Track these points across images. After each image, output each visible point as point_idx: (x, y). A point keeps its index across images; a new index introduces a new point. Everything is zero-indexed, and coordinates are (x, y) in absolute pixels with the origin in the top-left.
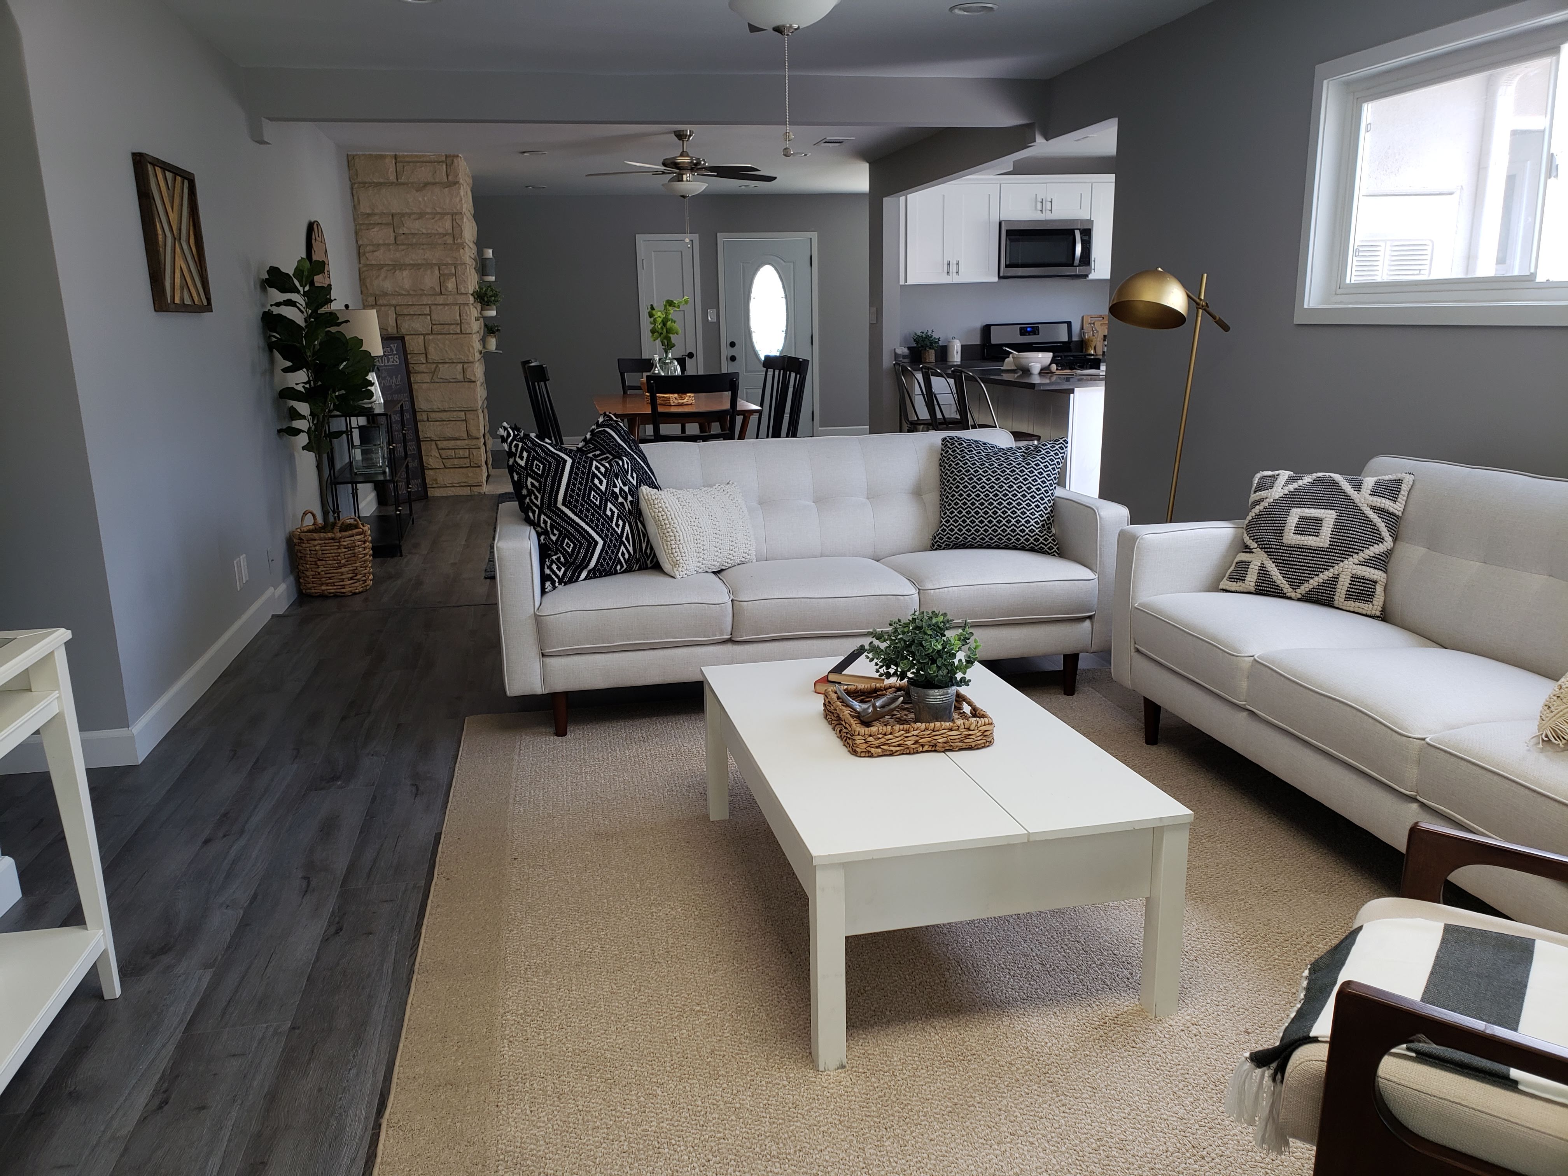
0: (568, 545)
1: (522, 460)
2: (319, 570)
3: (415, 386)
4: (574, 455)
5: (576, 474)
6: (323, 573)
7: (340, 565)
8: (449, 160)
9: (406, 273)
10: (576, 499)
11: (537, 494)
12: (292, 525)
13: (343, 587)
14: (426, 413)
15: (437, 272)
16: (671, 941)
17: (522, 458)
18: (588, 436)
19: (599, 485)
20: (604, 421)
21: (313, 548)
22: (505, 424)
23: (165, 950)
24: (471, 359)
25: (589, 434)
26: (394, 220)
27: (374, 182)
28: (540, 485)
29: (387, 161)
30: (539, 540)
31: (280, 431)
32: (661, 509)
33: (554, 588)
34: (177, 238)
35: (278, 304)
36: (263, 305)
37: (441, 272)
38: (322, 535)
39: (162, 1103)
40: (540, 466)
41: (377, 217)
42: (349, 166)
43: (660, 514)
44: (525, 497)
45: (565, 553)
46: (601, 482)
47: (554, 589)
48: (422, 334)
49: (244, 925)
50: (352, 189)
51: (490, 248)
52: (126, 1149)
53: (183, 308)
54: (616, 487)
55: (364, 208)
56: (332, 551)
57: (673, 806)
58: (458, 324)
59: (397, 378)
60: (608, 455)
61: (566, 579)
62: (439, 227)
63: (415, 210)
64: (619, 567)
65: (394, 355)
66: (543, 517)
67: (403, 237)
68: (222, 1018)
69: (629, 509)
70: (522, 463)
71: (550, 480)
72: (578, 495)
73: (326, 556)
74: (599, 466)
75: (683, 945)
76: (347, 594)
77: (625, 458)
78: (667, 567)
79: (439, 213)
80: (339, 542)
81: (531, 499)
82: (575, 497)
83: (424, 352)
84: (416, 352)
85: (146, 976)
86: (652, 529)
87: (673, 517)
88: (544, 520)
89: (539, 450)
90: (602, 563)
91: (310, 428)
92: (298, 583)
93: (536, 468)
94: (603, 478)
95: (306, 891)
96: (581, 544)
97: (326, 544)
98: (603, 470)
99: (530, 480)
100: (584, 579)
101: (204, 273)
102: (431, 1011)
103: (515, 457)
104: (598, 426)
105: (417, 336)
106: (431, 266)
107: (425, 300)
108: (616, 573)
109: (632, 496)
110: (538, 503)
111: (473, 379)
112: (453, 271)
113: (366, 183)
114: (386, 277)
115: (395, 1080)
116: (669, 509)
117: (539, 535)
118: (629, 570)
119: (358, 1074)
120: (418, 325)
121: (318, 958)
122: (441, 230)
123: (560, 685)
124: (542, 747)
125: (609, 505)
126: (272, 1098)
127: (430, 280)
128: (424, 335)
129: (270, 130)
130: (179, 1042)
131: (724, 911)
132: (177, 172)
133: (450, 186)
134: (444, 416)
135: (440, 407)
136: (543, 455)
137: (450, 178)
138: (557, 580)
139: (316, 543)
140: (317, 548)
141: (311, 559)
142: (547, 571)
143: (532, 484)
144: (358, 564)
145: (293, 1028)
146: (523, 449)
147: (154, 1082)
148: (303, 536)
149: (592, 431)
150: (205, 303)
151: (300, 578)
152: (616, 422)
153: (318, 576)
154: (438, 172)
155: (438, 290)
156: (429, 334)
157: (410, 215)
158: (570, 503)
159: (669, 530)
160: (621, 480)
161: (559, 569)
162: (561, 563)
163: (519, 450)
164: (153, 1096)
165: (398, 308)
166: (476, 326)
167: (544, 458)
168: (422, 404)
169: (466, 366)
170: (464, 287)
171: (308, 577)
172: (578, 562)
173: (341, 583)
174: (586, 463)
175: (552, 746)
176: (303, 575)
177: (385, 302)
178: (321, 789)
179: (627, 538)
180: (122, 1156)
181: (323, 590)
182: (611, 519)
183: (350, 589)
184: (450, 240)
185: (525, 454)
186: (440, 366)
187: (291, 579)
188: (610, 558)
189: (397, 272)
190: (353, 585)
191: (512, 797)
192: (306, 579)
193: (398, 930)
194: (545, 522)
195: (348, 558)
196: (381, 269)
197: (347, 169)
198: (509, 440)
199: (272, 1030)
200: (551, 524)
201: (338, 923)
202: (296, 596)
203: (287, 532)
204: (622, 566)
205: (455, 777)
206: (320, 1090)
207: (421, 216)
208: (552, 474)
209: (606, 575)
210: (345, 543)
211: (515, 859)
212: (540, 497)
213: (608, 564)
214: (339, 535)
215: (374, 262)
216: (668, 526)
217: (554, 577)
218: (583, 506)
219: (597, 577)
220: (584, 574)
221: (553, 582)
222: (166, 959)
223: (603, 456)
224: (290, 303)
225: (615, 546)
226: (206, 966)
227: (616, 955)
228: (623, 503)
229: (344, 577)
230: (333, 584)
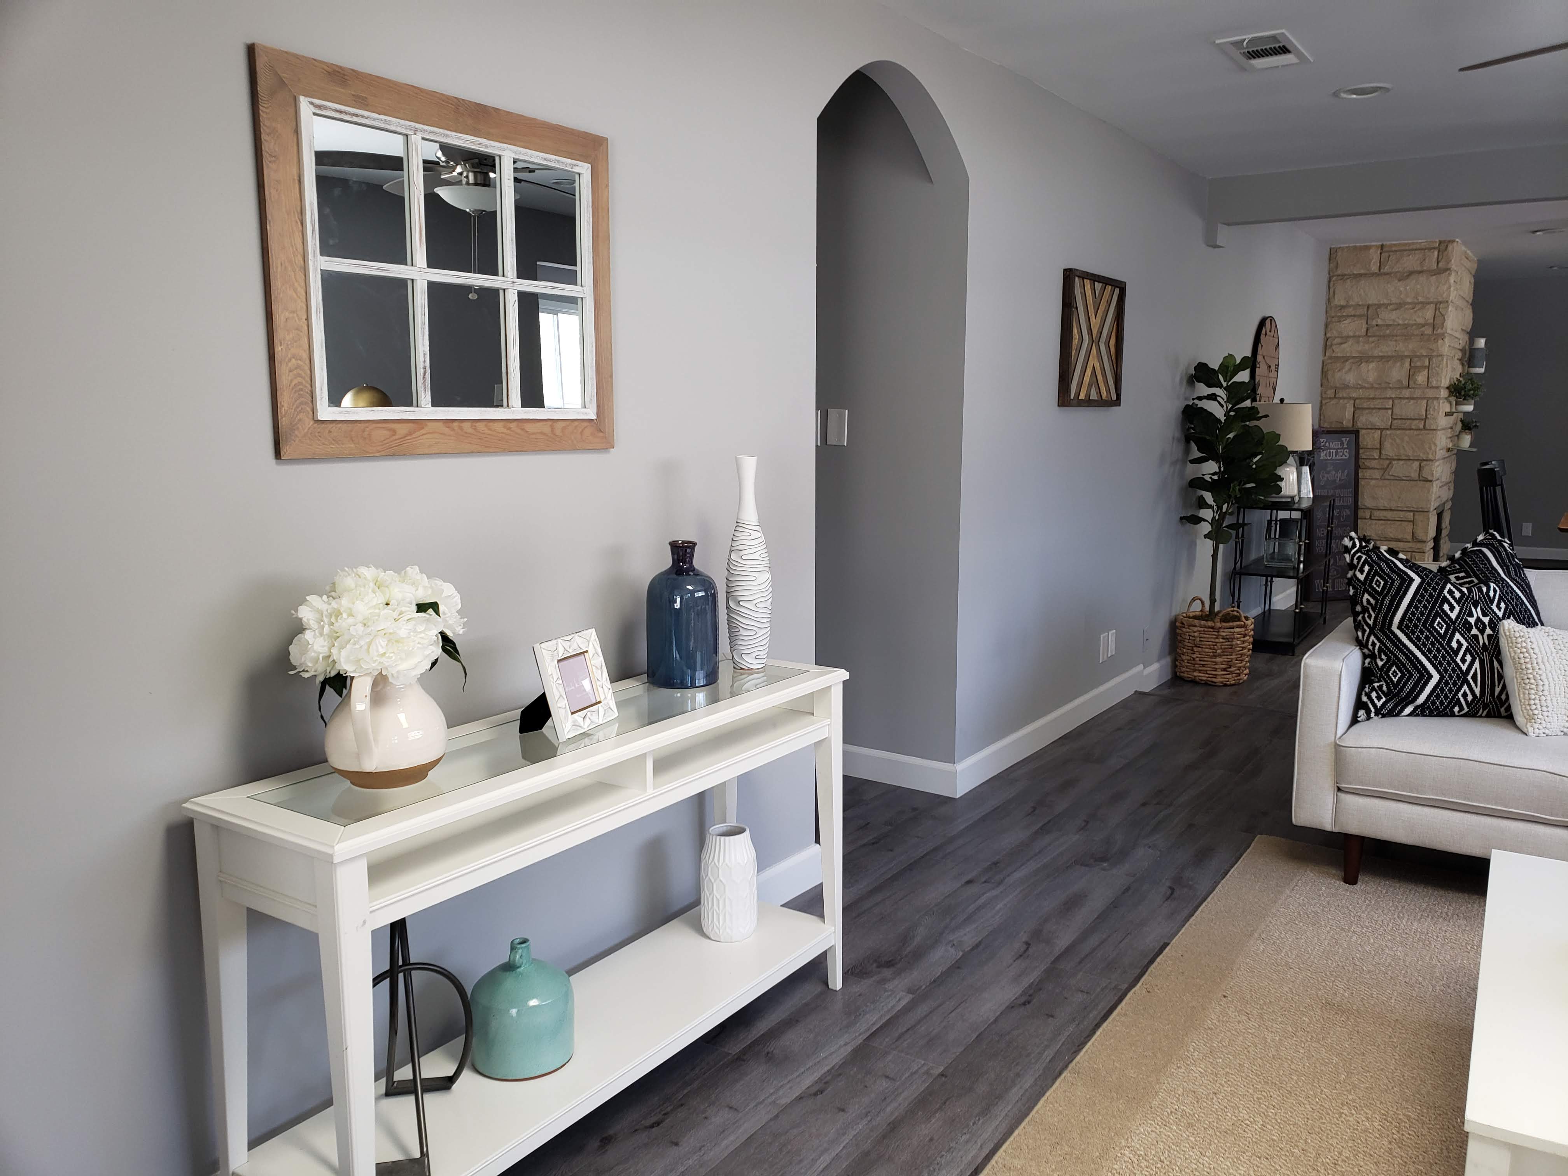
0: (1395, 673)
1: (1362, 573)
2: (1194, 656)
3: (1362, 482)
4: (1426, 574)
5: (1422, 596)
6: (1198, 659)
7: (1215, 654)
8: (1443, 247)
9: (1372, 366)
10: (1415, 624)
11: (1371, 612)
12: (1178, 609)
13: (1215, 676)
14: (1369, 511)
15: (1407, 365)
16: (1346, 1153)
17: (1362, 572)
18: (1458, 555)
19: (1449, 612)
20: (1484, 539)
21: (1192, 634)
22: (1353, 534)
23: (890, 964)
24: (1431, 457)
25: (1459, 552)
26: (1370, 311)
27: (1354, 274)
28: (1376, 603)
29: (1371, 251)
30: (1364, 663)
31: (1181, 518)
32: (1524, 650)
33: (1369, 718)
34: (1094, 341)
35: (1200, 398)
36: (1186, 399)
37: (1412, 365)
38: (1203, 622)
39: (818, 1091)
40: (1380, 583)
41: (1351, 309)
42: (1330, 260)
43: (1522, 655)
44: (1358, 614)
45: (1389, 682)
46: (1452, 609)
47: (1368, 720)
48: (1379, 429)
49: (957, 966)
50: (1329, 282)
51: (1483, 337)
52: (777, 1116)
53: (1088, 403)
54: (1472, 616)
55: (1339, 300)
56: (1209, 640)
57: (1438, 1005)
58: (1422, 419)
59: (1343, 472)
60: (1474, 579)
61: (1384, 711)
62: (1419, 317)
63: (1394, 300)
64: (1456, 709)
65: (1345, 448)
66: (1372, 638)
67: (1376, 328)
68: (896, 1041)
69: (1484, 643)
70: (1362, 577)
71: (1388, 600)
72: (1419, 620)
73: (1203, 643)
74: (1454, 590)
75: (1358, 1165)
76: (1218, 684)
77: (1492, 585)
78: (1520, 719)
79: (1422, 303)
80: (1218, 632)
81: (1363, 618)
82: (1415, 621)
83: (1378, 446)
84: (1369, 447)
85: (866, 981)
86: (1509, 672)
87: (1540, 661)
88: (1373, 642)
89: (1383, 565)
90: (1433, 700)
91: (1214, 517)
92: (1174, 666)
93: (1376, 584)
94: (1455, 604)
95: (1021, 956)
96: (1411, 675)
97: (1205, 632)
98: (1457, 595)
99: (1366, 596)
100: (1409, 715)
101: (1119, 371)
102: (1060, 1113)
103: (1355, 571)
104: (1475, 544)
105: (1373, 431)
106: (1402, 358)
107: (1390, 394)
108: (1453, 715)
109: (1493, 629)
110: (1371, 622)
111: (1430, 478)
112: (1427, 364)
113: (1346, 275)
114: (1350, 370)
115: (993, 1162)
116: (1537, 651)
117: (1365, 656)
118: (1472, 714)
119: (967, 1142)
120: (1377, 419)
121: (996, 1021)
122: (1420, 321)
123: (1353, 827)
124: (1321, 890)
125: (1457, 636)
126: (894, 1127)
127: (1398, 373)
128: (1382, 430)
129: (1224, 234)
130: (857, 1047)
131: (1432, 1148)
132: (1106, 281)
133: (1438, 274)
134: (1389, 515)
135: (1386, 505)
136: (1387, 570)
137: (1440, 265)
138: (1373, 710)
139: (1196, 629)
140: (1196, 634)
141: (1190, 645)
142: (1365, 699)
143: (1368, 601)
144: (1234, 657)
145: (942, 1075)
146: (1366, 562)
147: (823, 1072)
148: (1185, 621)
149: (1464, 551)
150: (1114, 397)
151: (1177, 660)
152: (1499, 541)
153: (1193, 662)
154: (1427, 260)
155: (1405, 383)
156: (1387, 429)
157: (1386, 306)
158: (1407, 627)
159: (1531, 676)
160: (1481, 609)
161: (1379, 698)
162: (1383, 692)
163: (1361, 563)
164: (816, 1082)
165: (1357, 401)
166: (1443, 422)
167: (1388, 575)
168: (1366, 500)
169: (1424, 463)
170: (1437, 380)
171: (1183, 661)
172: (1403, 694)
173: (1214, 673)
174: (1438, 584)
175: (1333, 891)
176: (1180, 658)
177: (1345, 395)
178: (1086, 866)
179: (1474, 677)
180: (771, 1120)
181: (1195, 676)
182: (1456, 652)
183: (1221, 680)
184: (1428, 331)
185: (1366, 568)
186: (1394, 462)
187: (1168, 660)
188: (1446, 697)
189: (1363, 364)
190: (1225, 676)
191: (1259, 931)
192: (1182, 662)
193: (1077, 1022)
194: (1374, 644)
195: (1225, 649)
196: (1347, 361)
197: (1328, 261)
198: (1353, 551)
199: (925, 1068)
200: (1380, 647)
201: (1030, 995)
202: (1170, 677)
203: (1173, 614)
204: (1461, 709)
205: (1214, 892)
206: (931, 1140)
207: (1399, 306)
208: (1393, 592)
209: (1438, 715)
210: (1224, 634)
211: (1225, 996)
212: (1373, 616)
213: (1442, 703)
214: (1218, 625)
215: (1339, 355)
216: (1530, 671)
217: (1371, 706)
218: (1422, 632)
219: (1426, 716)
220: (1409, 710)
221: (1368, 712)
222: (887, 973)
223: (1467, 580)
224: (1213, 397)
225: (1455, 684)
226: (910, 991)
227: (1273, 1140)
228: (1477, 636)
229: (1217, 667)
230: (1206, 672)
